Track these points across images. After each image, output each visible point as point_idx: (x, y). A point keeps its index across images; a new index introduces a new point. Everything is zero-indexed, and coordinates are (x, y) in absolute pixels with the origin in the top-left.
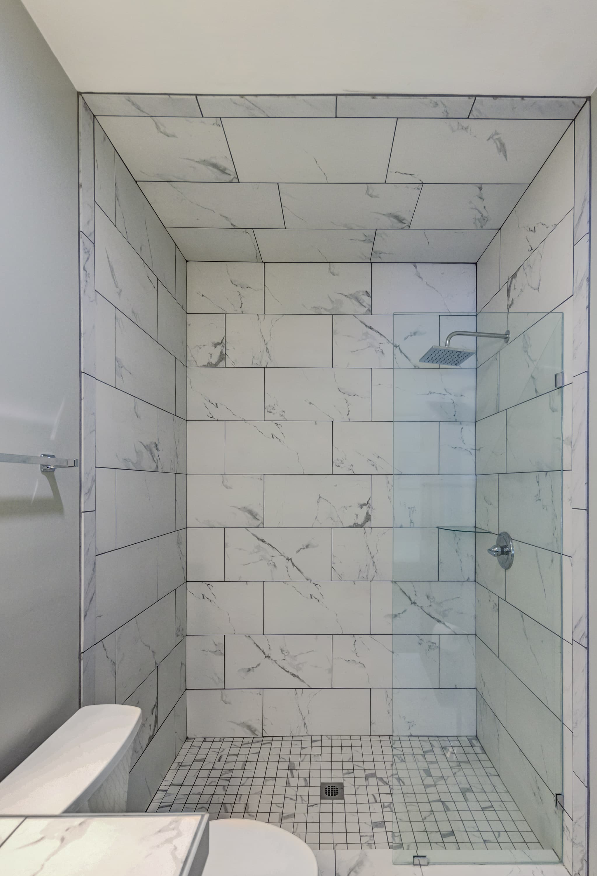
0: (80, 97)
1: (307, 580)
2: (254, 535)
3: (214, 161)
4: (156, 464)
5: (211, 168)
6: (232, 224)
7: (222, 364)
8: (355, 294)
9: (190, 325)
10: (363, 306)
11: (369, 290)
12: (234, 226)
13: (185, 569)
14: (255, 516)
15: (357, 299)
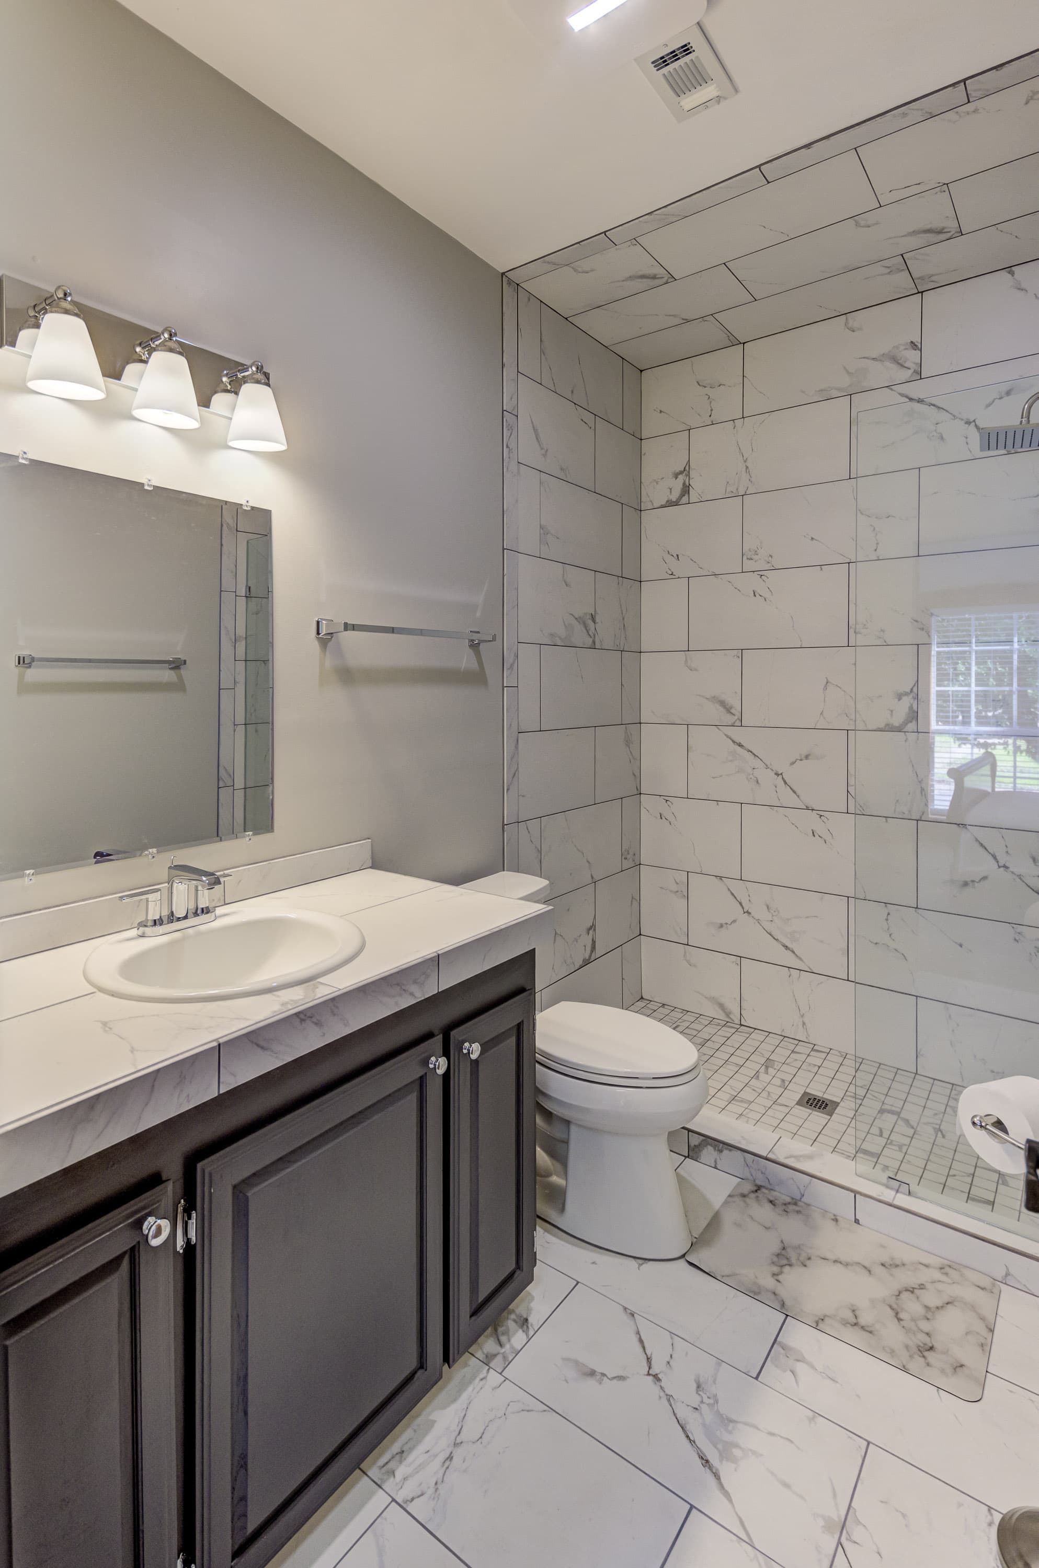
1: (807, 808)
2: (727, 736)
4: (591, 640)
6: (683, 319)
7: (685, 499)
8: (888, 351)
9: (645, 454)
10: (904, 369)
11: (917, 340)
12: (686, 319)
13: (637, 777)
14: (729, 710)
15: (894, 360)
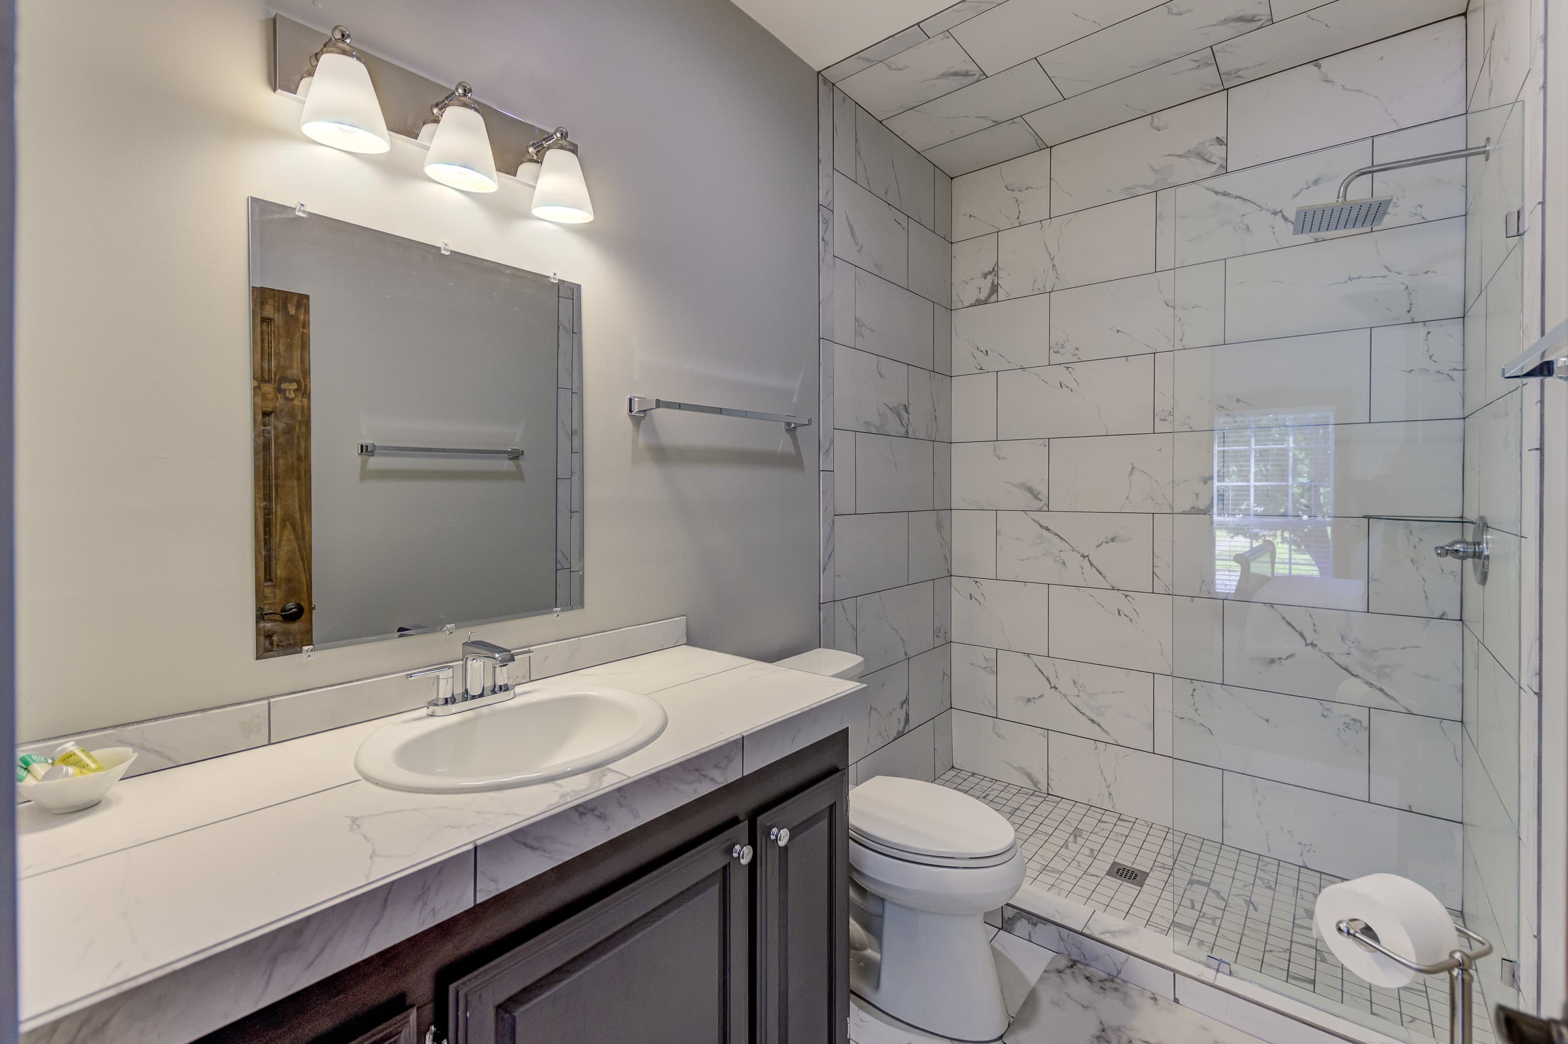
0: (820, 75)
1: (1113, 589)
2: (1034, 521)
3: (953, 70)
4: (905, 430)
5: (952, 78)
6: (993, 121)
7: (993, 298)
8: (1195, 148)
9: (955, 257)
10: (1210, 164)
11: (1222, 135)
12: (996, 122)
13: (948, 559)
14: (1036, 496)
15: (1201, 156)
